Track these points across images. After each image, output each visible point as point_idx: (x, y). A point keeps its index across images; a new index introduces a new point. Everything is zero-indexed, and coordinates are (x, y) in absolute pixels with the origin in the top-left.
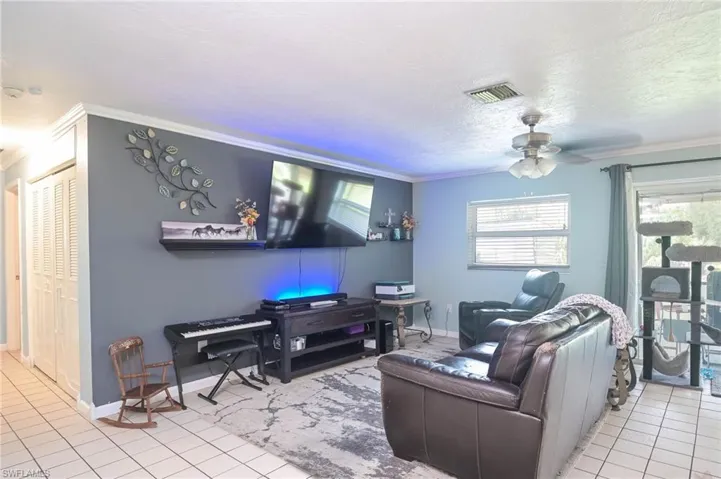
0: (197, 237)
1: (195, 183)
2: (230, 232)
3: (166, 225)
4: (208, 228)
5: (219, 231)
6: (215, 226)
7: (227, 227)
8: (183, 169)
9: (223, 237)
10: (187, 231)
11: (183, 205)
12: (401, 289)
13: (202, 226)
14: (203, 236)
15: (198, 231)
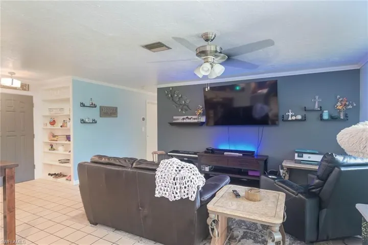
0: (183, 121)
1: (183, 102)
2: (195, 119)
3: (175, 117)
4: (187, 118)
5: (190, 119)
6: (189, 117)
7: (194, 117)
8: (179, 98)
9: (192, 121)
10: (180, 119)
11: (180, 110)
12: (302, 157)
13: (185, 117)
14: (185, 121)
15: (183, 119)
